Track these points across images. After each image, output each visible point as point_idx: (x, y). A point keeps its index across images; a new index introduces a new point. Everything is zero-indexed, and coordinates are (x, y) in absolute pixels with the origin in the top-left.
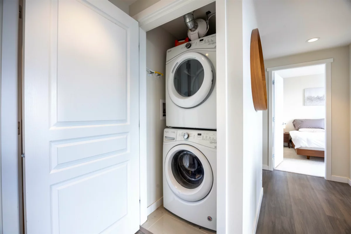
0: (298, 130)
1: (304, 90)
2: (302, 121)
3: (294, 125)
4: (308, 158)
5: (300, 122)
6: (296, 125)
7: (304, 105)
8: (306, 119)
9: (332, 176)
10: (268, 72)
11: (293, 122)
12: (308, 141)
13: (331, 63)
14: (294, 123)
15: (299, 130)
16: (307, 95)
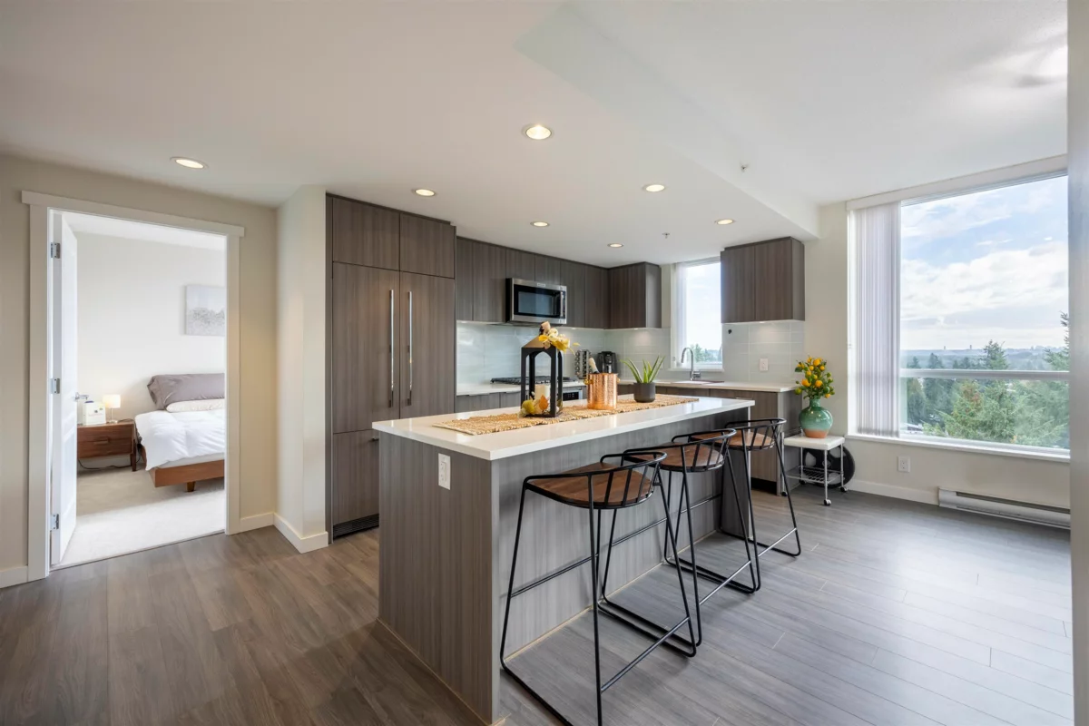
0: (164, 408)
1: (185, 288)
2: (177, 380)
3: (152, 394)
4: (191, 488)
5: (173, 383)
6: (157, 395)
7: (185, 332)
8: (188, 375)
9: (242, 519)
10: (28, 206)
11: (149, 386)
12: (190, 439)
13: (241, 238)
14: (152, 388)
15: (169, 408)
16: (194, 304)
